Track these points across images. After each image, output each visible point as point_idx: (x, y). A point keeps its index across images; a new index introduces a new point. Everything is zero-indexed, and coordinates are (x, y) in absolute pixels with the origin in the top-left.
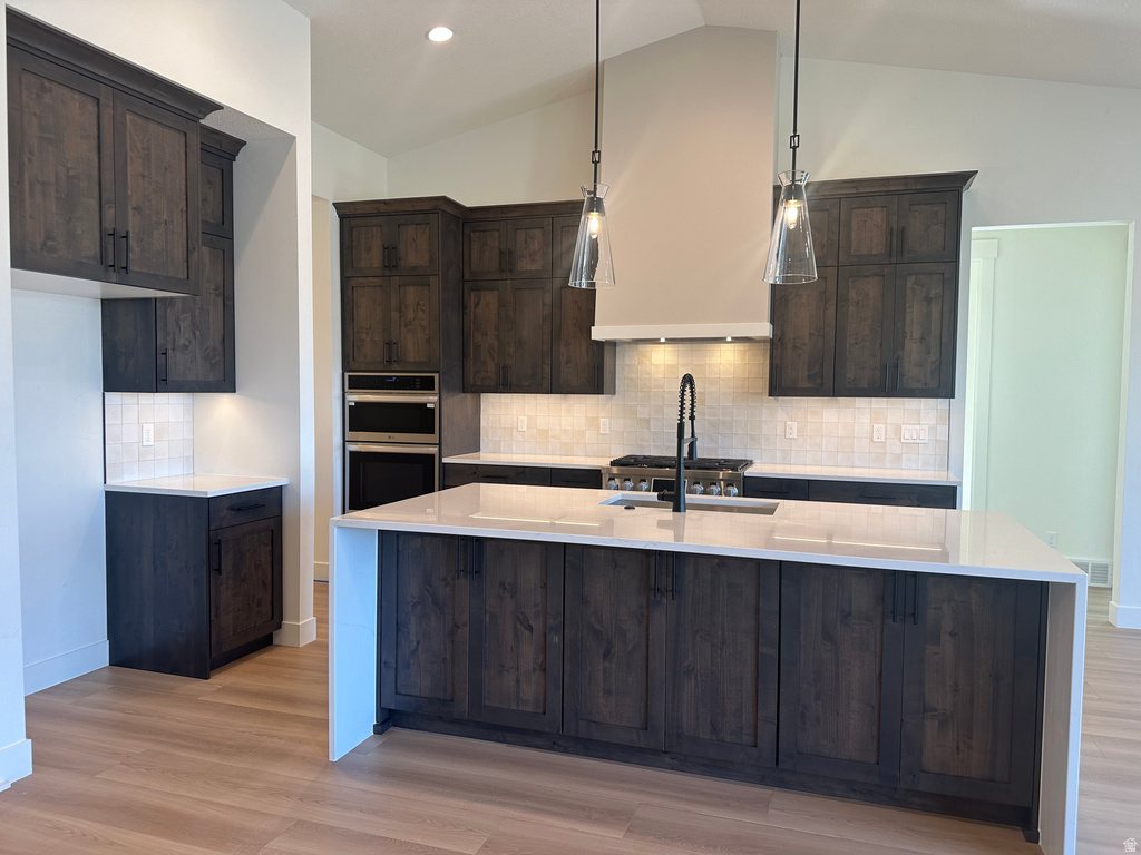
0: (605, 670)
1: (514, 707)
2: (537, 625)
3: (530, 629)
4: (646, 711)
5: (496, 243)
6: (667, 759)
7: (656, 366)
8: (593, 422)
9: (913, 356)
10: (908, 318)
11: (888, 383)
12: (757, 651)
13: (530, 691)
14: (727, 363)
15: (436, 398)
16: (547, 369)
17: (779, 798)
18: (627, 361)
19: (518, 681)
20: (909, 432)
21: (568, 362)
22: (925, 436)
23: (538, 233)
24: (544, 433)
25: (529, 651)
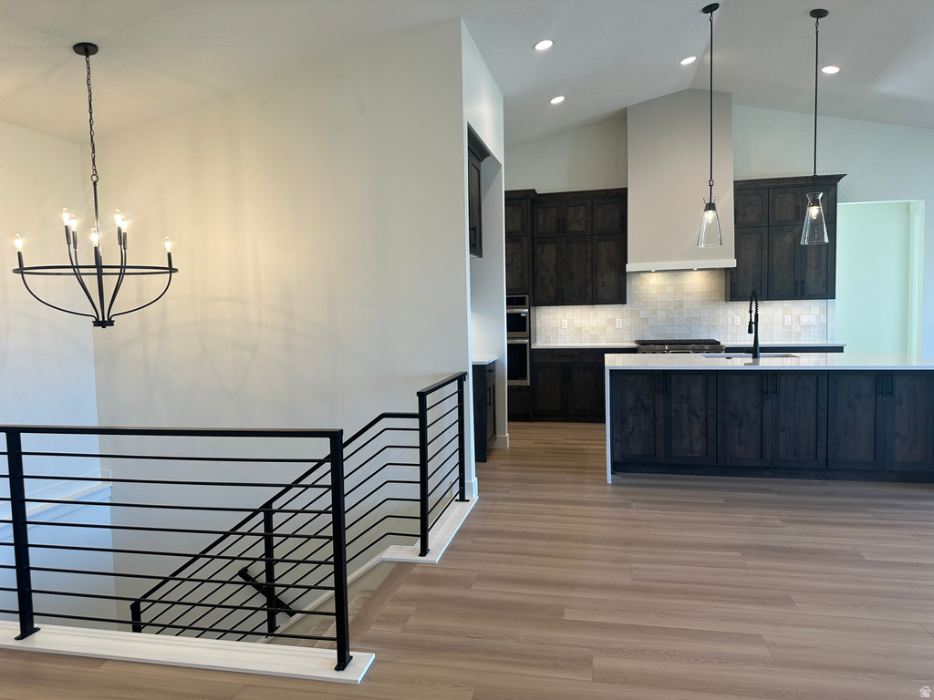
0: (739, 434)
1: (689, 455)
2: (702, 414)
3: (698, 417)
4: (762, 451)
5: (555, 215)
6: (768, 473)
7: (651, 286)
8: (612, 322)
9: (811, 276)
10: (809, 255)
11: (798, 292)
12: (817, 417)
13: (698, 446)
14: (697, 282)
15: (527, 310)
16: (589, 290)
17: (827, 482)
18: (633, 284)
19: (691, 442)
20: (805, 320)
21: (603, 285)
22: (814, 321)
23: (582, 208)
24: (579, 329)
25: (697, 428)
